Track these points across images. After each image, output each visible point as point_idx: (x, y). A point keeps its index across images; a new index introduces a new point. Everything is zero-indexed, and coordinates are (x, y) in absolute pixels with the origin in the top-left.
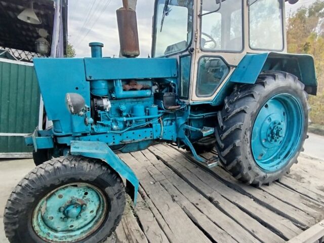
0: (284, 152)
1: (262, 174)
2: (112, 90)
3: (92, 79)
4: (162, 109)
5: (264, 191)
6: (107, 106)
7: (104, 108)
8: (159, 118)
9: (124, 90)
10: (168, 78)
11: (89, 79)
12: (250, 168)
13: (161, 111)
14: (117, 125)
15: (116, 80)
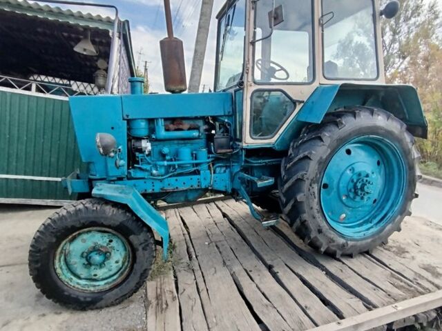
0: (379, 214)
1: (342, 241)
2: (152, 130)
3: (130, 117)
4: (212, 153)
5: (343, 263)
6: (146, 148)
7: (143, 150)
8: (208, 163)
9: (167, 130)
10: (221, 116)
11: (126, 118)
12: (320, 231)
13: (211, 156)
14: (157, 170)
15: (157, 119)
